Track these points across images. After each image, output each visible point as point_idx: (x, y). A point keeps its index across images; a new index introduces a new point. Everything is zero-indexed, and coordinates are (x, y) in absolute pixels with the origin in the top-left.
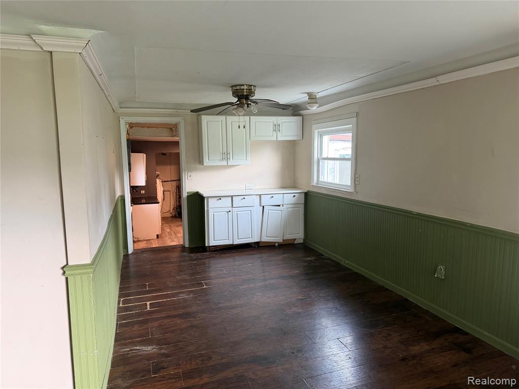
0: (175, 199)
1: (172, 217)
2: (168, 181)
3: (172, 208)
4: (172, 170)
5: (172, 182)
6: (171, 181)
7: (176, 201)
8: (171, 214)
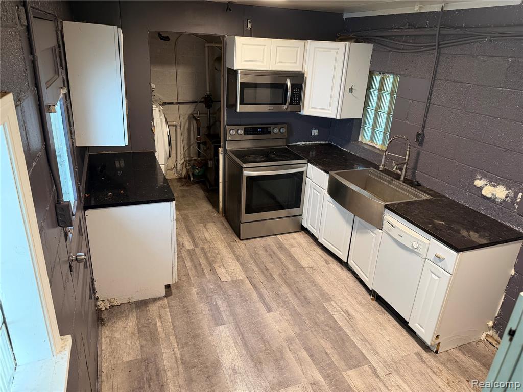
0: (185, 142)
1: (180, 179)
2: (172, 103)
3: (180, 161)
4: (179, 77)
5: (181, 106)
6: (178, 103)
7: (189, 148)
8: (178, 173)
